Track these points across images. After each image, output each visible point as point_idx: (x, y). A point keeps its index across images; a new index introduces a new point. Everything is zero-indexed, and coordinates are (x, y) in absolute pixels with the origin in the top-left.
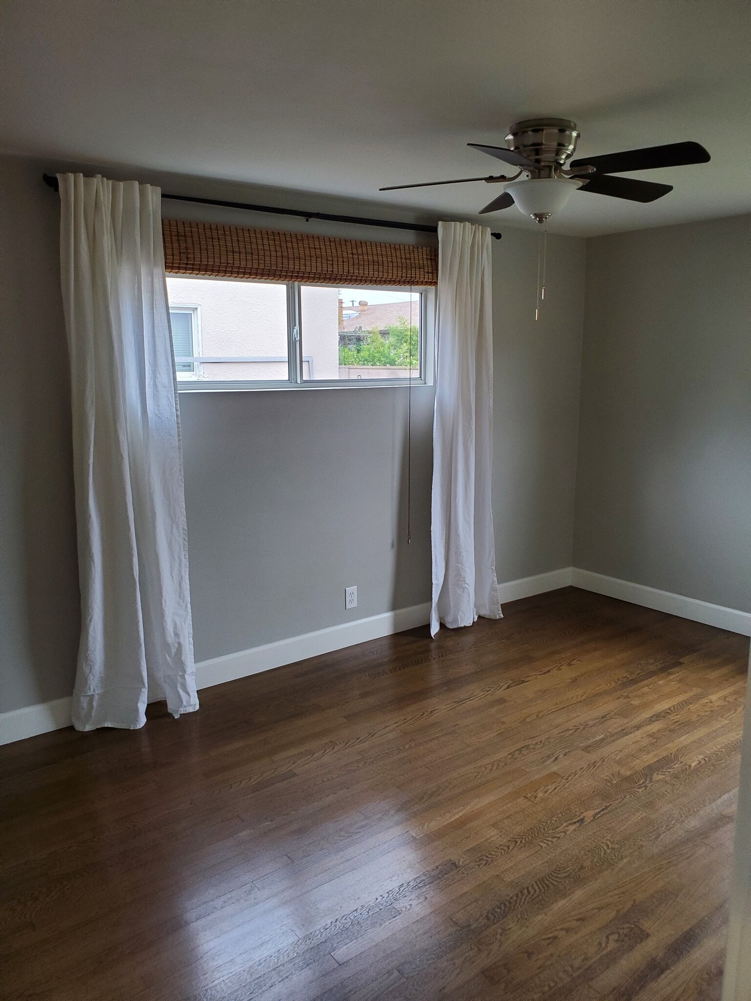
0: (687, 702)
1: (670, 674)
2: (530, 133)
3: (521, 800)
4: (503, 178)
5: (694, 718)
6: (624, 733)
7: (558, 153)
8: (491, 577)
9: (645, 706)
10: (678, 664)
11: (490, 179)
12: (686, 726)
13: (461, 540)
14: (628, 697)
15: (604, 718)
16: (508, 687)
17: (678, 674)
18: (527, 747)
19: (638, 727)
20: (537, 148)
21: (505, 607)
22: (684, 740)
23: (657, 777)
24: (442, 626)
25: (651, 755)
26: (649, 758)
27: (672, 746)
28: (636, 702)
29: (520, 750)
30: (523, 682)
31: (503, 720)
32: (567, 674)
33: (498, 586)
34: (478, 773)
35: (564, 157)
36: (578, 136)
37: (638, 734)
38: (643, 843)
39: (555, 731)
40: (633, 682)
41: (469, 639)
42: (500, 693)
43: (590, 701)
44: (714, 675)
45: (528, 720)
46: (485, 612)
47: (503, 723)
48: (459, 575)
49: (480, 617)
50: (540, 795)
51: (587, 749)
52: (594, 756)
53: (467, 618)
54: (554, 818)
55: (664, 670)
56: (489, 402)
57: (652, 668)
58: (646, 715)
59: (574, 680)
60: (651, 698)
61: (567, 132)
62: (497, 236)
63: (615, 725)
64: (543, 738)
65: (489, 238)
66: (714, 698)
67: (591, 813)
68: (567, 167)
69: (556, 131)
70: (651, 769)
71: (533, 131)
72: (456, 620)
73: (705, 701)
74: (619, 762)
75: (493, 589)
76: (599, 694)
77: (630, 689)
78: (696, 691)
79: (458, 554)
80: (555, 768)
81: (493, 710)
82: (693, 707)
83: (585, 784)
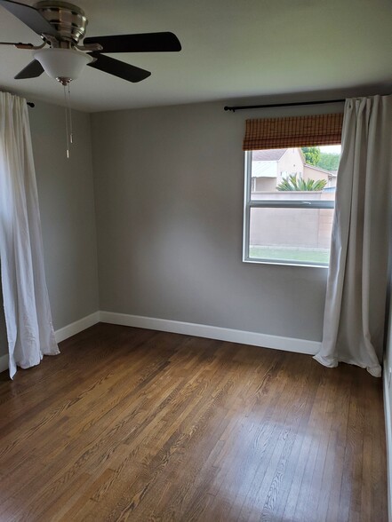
0: (178, 389)
1: (165, 371)
2: (49, 10)
3: (89, 502)
4: (30, 46)
5: (184, 399)
6: (147, 421)
7: (73, 32)
8: (49, 328)
9: (156, 397)
10: (167, 363)
11: (20, 45)
12: (180, 406)
13: (27, 310)
14: (145, 394)
15: (133, 414)
16: (69, 406)
17: (169, 370)
18: (87, 452)
19: (154, 415)
20: (56, 24)
21: (60, 345)
22: (182, 417)
23: (173, 450)
24: (18, 368)
25: (166, 435)
26: (165, 438)
27: (176, 424)
28: (150, 396)
29: (83, 457)
30: (79, 399)
31: (68, 434)
32: (106, 385)
33: (55, 333)
34: (54, 488)
35: (78, 35)
36: (87, 22)
37: (155, 421)
38: (175, 509)
39: (105, 433)
40: (145, 382)
41: (39, 374)
42: (64, 413)
43: (122, 403)
44: (188, 366)
45: (85, 429)
46: (48, 352)
47: (69, 437)
48: (28, 333)
49: (44, 356)
50: (102, 493)
51: (127, 442)
52: (132, 447)
53: (35, 359)
54: (114, 511)
55: (161, 369)
56: (37, 215)
57: (155, 369)
58: (157, 404)
59: (111, 389)
60: (158, 391)
61: (78, 16)
62: (31, 105)
63: (141, 417)
64: (97, 441)
65: (25, 106)
66: (191, 382)
67: (138, 495)
68: (81, 44)
69: (70, 12)
70: (168, 445)
71: (52, 9)
72: (28, 363)
73: (187, 385)
74: (148, 446)
75: (52, 337)
76: (127, 396)
77: (145, 387)
78: (181, 379)
79: (25, 318)
80: (109, 465)
81: (61, 428)
82: (182, 392)
83: (131, 471)
